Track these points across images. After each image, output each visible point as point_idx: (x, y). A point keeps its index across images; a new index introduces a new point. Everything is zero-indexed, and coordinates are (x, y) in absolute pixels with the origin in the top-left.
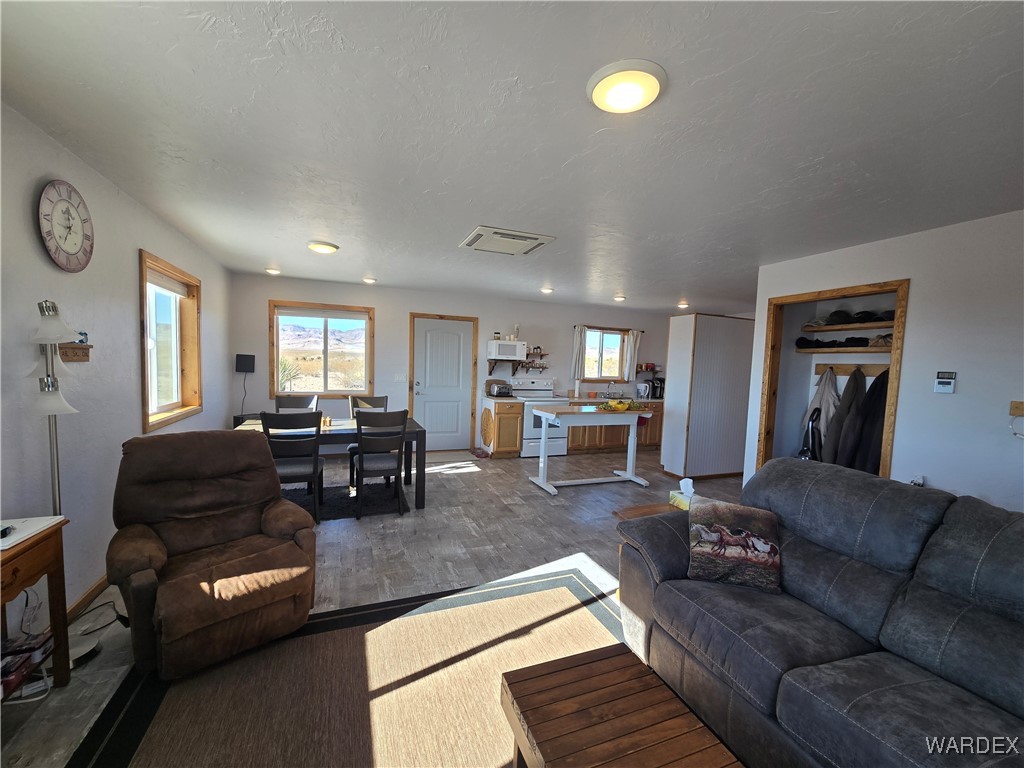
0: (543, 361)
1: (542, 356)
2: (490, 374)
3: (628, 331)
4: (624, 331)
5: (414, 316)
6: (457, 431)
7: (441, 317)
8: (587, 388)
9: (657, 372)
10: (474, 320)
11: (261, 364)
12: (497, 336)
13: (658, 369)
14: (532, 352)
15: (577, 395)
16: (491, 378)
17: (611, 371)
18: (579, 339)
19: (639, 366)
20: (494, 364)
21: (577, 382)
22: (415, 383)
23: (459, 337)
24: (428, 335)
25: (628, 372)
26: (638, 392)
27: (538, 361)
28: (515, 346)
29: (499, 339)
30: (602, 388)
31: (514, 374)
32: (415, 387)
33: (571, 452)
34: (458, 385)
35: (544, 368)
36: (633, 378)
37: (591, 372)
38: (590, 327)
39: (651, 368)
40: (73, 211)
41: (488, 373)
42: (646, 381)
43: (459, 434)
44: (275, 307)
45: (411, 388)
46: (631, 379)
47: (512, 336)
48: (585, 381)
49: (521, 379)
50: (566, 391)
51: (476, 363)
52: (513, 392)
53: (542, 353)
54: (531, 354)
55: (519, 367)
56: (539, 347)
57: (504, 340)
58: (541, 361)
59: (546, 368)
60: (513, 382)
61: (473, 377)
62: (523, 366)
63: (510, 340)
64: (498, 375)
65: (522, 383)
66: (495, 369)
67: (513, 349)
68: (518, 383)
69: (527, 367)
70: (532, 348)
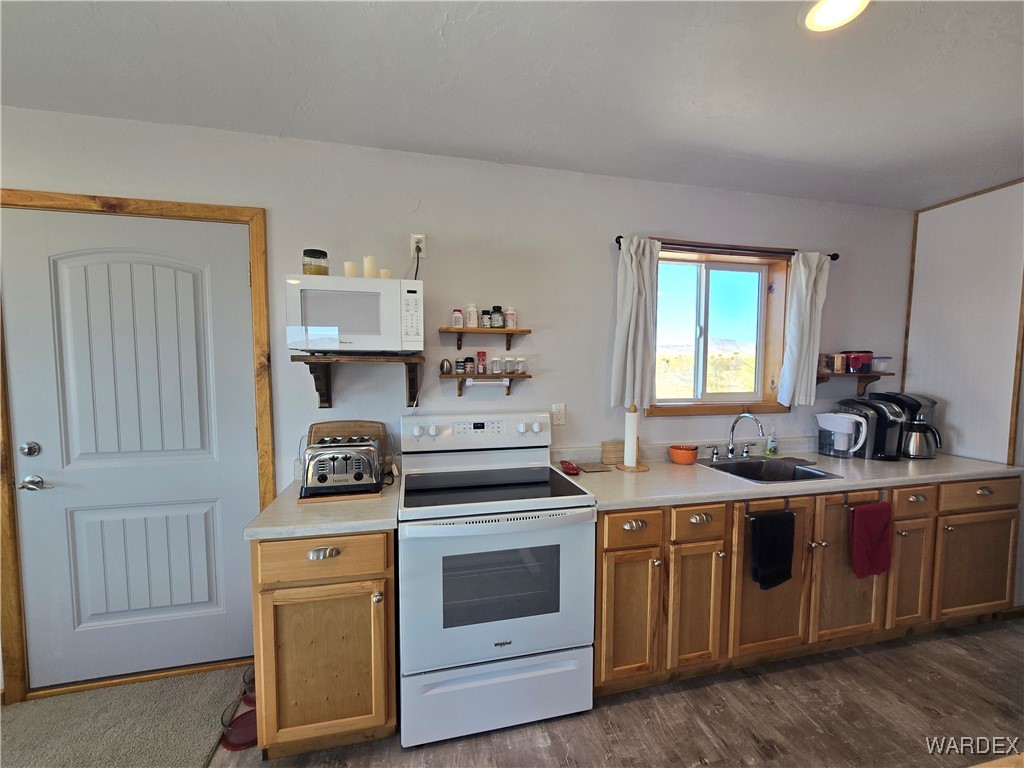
0: (519, 355)
1: (510, 339)
2: (326, 400)
3: (787, 254)
4: (776, 257)
6: (211, 599)
7: (112, 207)
8: (664, 434)
9: (876, 377)
10: (256, 220)
12: (316, 263)
13: (880, 366)
14: (473, 324)
15: (630, 458)
16: (327, 414)
17: (738, 380)
18: (632, 277)
19: (827, 361)
20: (326, 371)
21: (631, 419)
23: (198, 278)
25: (792, 380)
26: (824, 441)
27: (498, 355)
28: (377, 295)
29: (323, 271)
30: (713, 433)
31: (413, 397)
32: (22, 460)
33: (604, 697)
34: (204, 444)
35: (515, 378)
36: (807, 396)
37: (673, 384)
38: (669, 245)
39: (861, 366)
41: (315, 397)
42: (847, 405)
43: (220, 610)
46: (801, 400)
47: (367, 262)
48: (658, 411)
50: (598, 446)
51: (266, 367)
52: (405, 459)
53: (511, 326)
54: (473, 332)
55: (430, 375)
56: (497, 309)
57: (341, 273)
58: (509, 356)
59: (524, 376)
60: (408, 428)
61: (260, 415)
62: (445, 373)
63: (359, 273)
64: (356, 405)
65: (439, 431)
66: (339, 384)
67: (366, 307)
68: (424, 430)
69: (459, 375)
70: (472, 310)
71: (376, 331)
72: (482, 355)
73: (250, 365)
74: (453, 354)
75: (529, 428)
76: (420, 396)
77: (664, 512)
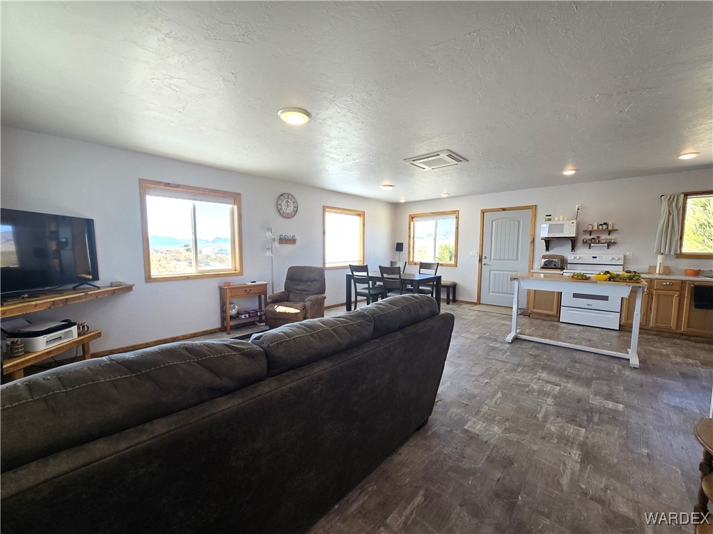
0: (613, 237)
1: (610, 232)
2: (547, 249)
5: (483, 212)
7: (504, 209)
10: (534, 208)
11: (405, 247)
12: (549, 218)
14: (596, 229)
15: (657, 272)
16: (548, 253)
20: (548, 242)
21: (661, 257)
22: (484, 257)
23: (519, 223)
24: (494, 223)
27: (604, 237)
28: (563, 224)
29: (550, 220)
31: (573, 248)
32: (483, 260)
33: (623, 327)
34: (517, 258)
35: (610, 244)
40: (290, 201)
41: (544, 249)
44: (412, 218)
45: (480, 260)
47: (562, 217)
49: (583, 254)
50: (647, 267)
51: (533, 241)
52: (568, 265)
53: (610, 228)
54: (595, 231)
55: (579, 243)
56: (605, 224)
57: (555, 220)
58: (609, 237)
59: (614, 243)
60: (570, 256)
61: (530, 252)
62: (585, 242)
63: (559, 220)
64: (556, 251)
65: (580, 258)
66: (551, 246)
67: (561, 227)
68: (575, 258)
69: (588, 244)
70: (595, 225)
71: (562, 232)
72: (598, 237)
73: (529, 240)
74: (588, 237)
75: (613, 259)
76: (575, 248)
77: (651, 281)
